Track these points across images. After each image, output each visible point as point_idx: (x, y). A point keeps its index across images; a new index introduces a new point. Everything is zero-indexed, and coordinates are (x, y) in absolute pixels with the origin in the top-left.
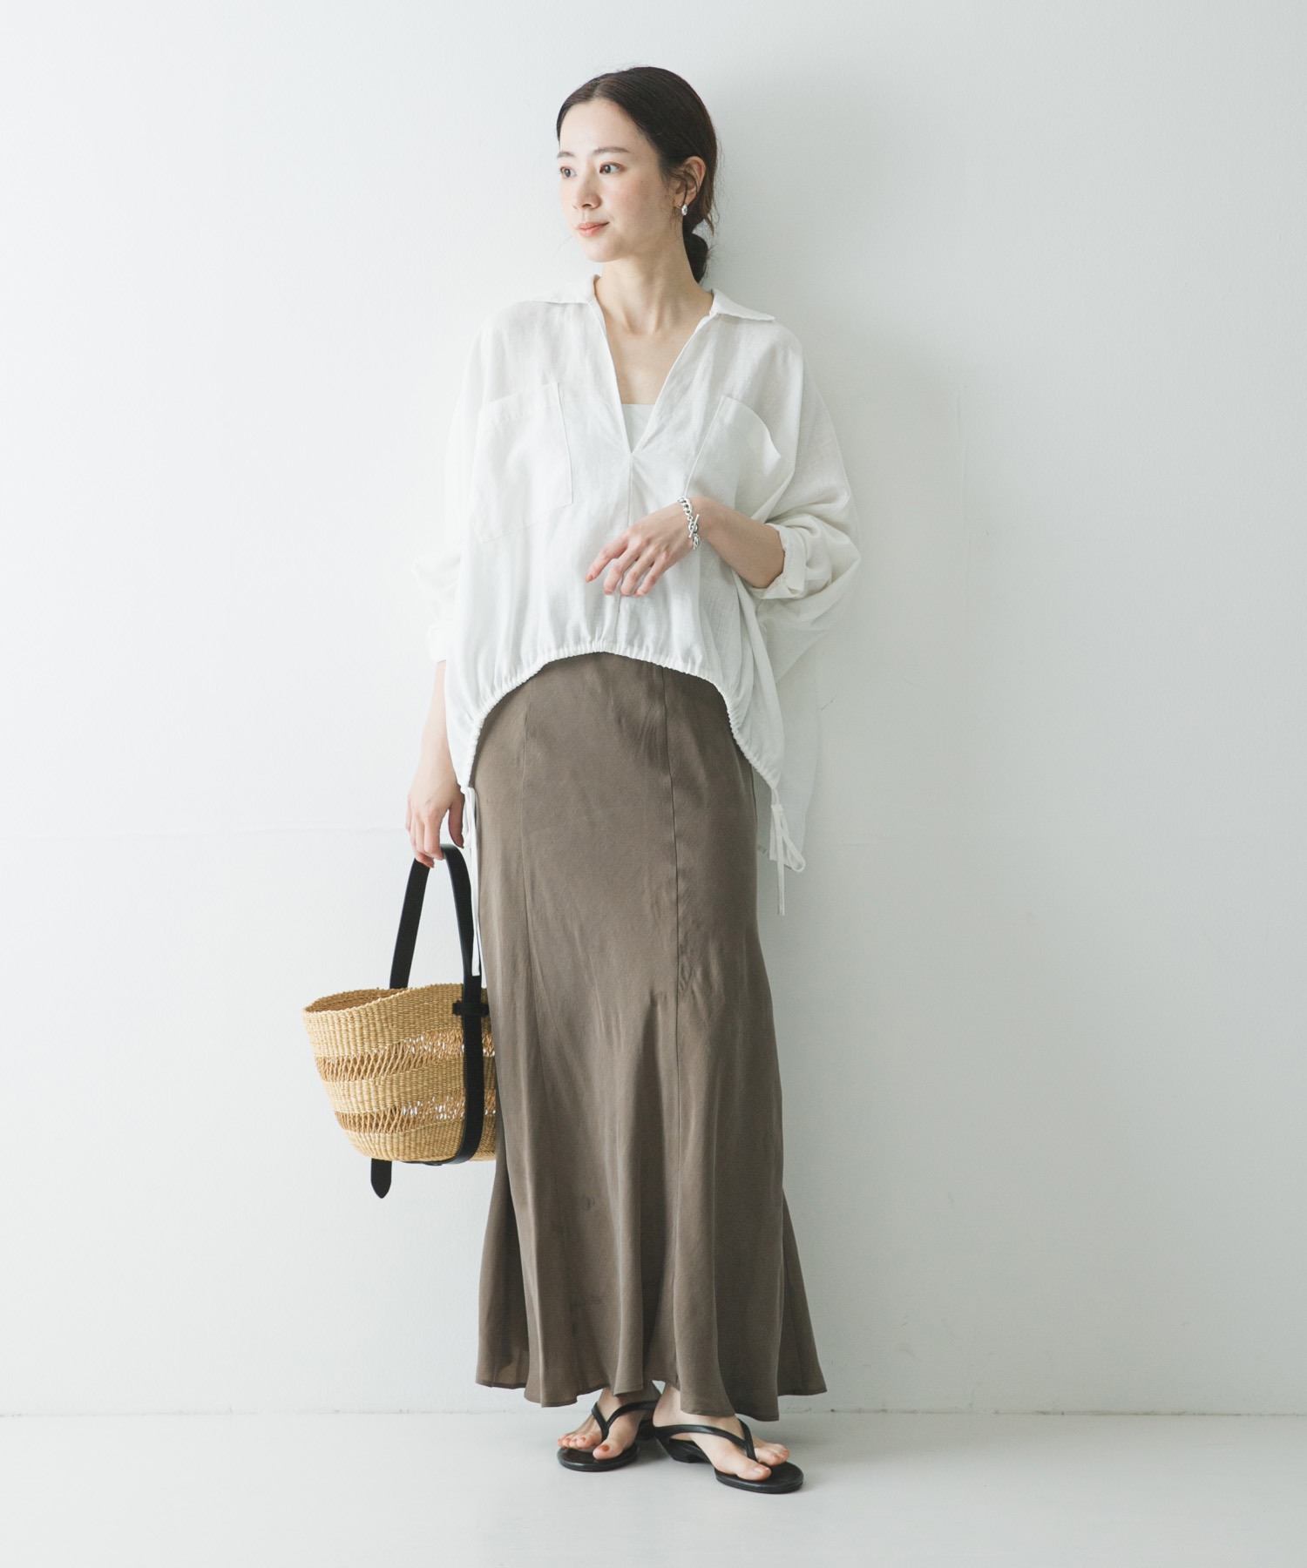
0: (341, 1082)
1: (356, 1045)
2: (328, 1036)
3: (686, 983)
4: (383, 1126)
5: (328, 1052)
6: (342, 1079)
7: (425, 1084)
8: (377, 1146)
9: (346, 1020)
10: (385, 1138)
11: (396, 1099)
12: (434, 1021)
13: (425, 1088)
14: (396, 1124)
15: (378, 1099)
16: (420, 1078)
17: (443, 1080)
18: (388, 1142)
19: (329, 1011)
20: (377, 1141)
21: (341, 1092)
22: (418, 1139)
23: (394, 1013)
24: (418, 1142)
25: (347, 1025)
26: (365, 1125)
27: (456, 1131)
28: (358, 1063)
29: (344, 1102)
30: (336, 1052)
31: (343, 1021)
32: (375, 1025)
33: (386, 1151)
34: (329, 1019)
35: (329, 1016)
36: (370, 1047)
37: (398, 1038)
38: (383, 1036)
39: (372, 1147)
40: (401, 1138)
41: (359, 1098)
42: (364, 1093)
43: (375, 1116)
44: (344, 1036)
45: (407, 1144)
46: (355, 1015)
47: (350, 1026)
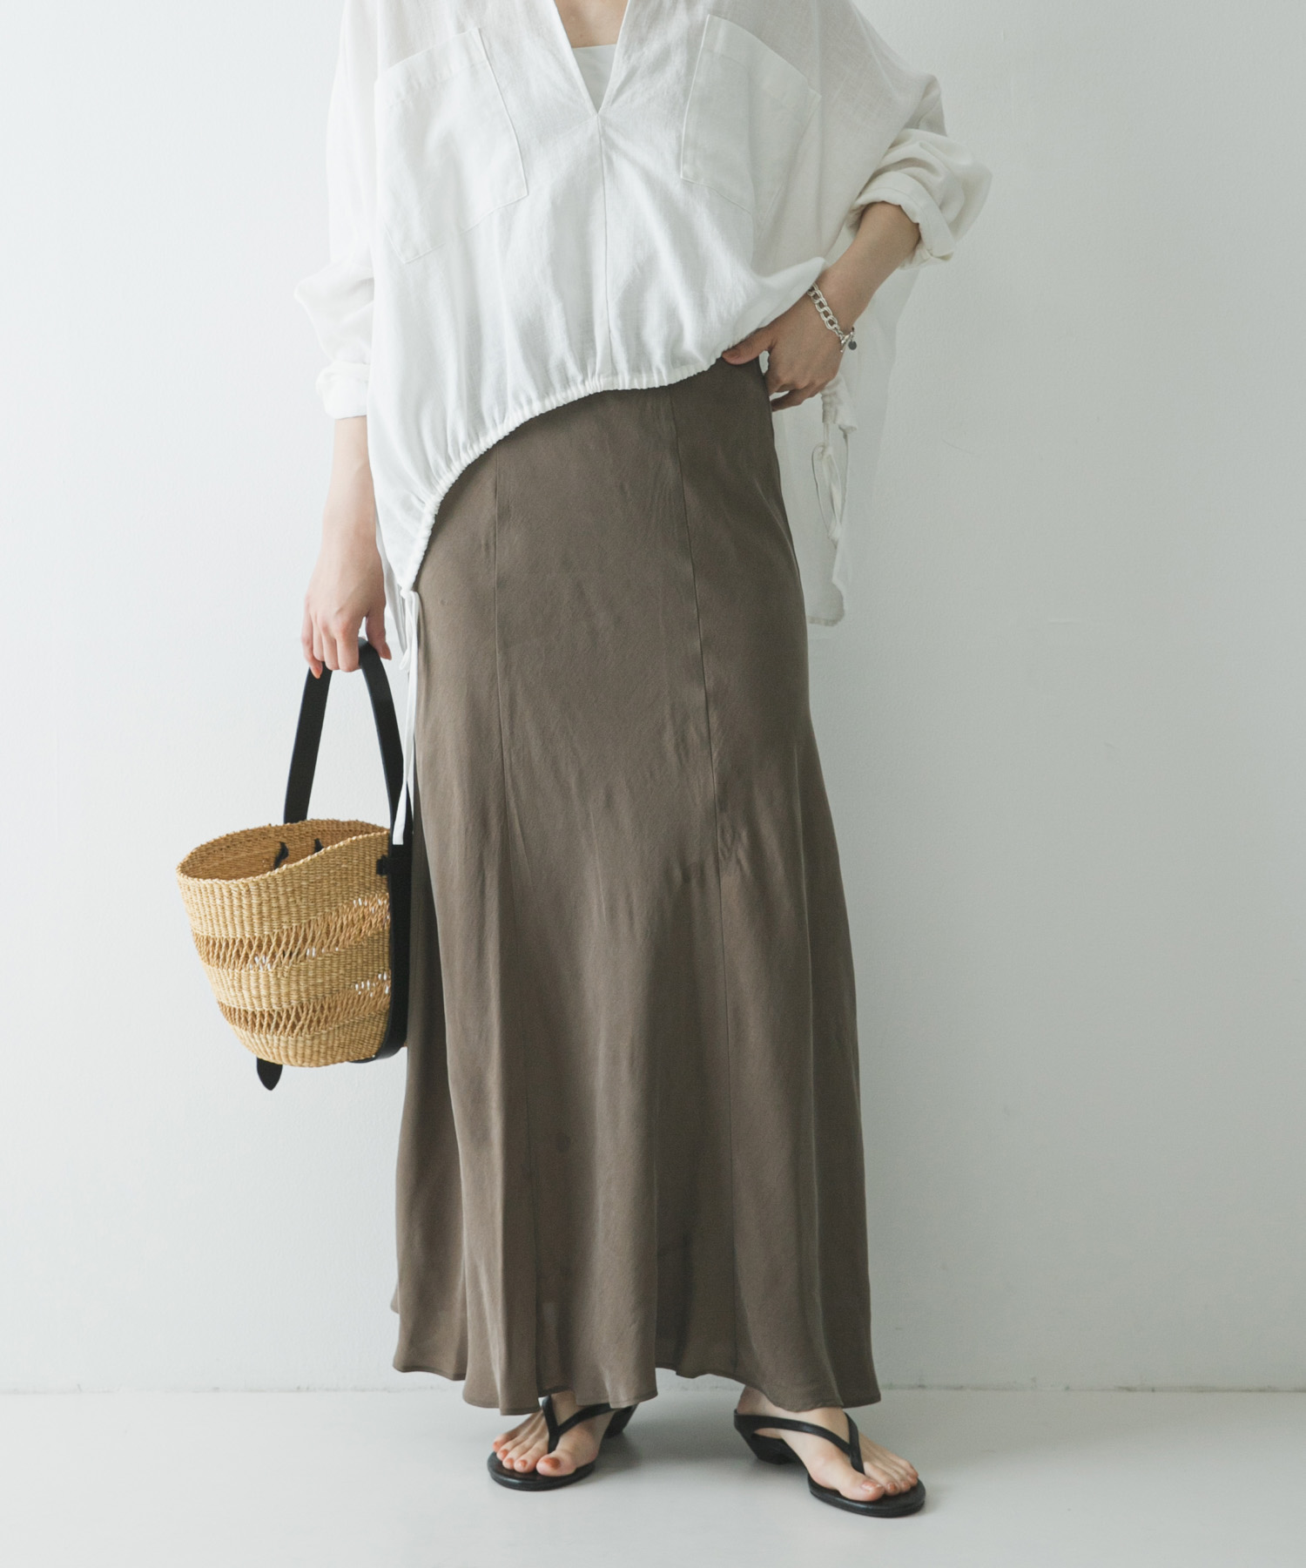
0: (230, 970)
1: (252, 925)
2: (213, 911)
3: (729, 850)
4: (285, 1027)
5: (213, 930)
6: (232, 967)
7: (341, 971)
8: (275, 1050)
9: (240, 894)
10: (287, 1042)
11: (303, 995)
12: (353, 886)
13: (341, 977)
14: (303, 1025)
15: (280, 994)
16: (335, 965)
17: (363, 962)
18: (290, 1046)
19: (216, 880)
20: (275, 1045)
21: (230, 983)
22: (330, 1042)
23: (304, 883)
24: (330, 1045)
25: (240, 900)
26: (261, 1025)
27: (378, 1027)
28: (255, 948)
29: (233, 994)
30: (224, 932)
31: (235, 894)
32: (277, 899)
33: (287, 1056)
34: (217, 890)
35: (215, 886)
36: (271, 928)
37: (308, 915)
38: (289, 913)
39: (268, 1050)
40: (308, 1042)
41: (254, 992)
42: (262, 986)
43: (275, 1016)
44: (236, 913)
45: (315, 1049)
46: (252, 887)
47: (245, 901)
